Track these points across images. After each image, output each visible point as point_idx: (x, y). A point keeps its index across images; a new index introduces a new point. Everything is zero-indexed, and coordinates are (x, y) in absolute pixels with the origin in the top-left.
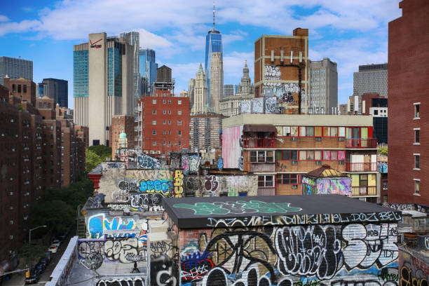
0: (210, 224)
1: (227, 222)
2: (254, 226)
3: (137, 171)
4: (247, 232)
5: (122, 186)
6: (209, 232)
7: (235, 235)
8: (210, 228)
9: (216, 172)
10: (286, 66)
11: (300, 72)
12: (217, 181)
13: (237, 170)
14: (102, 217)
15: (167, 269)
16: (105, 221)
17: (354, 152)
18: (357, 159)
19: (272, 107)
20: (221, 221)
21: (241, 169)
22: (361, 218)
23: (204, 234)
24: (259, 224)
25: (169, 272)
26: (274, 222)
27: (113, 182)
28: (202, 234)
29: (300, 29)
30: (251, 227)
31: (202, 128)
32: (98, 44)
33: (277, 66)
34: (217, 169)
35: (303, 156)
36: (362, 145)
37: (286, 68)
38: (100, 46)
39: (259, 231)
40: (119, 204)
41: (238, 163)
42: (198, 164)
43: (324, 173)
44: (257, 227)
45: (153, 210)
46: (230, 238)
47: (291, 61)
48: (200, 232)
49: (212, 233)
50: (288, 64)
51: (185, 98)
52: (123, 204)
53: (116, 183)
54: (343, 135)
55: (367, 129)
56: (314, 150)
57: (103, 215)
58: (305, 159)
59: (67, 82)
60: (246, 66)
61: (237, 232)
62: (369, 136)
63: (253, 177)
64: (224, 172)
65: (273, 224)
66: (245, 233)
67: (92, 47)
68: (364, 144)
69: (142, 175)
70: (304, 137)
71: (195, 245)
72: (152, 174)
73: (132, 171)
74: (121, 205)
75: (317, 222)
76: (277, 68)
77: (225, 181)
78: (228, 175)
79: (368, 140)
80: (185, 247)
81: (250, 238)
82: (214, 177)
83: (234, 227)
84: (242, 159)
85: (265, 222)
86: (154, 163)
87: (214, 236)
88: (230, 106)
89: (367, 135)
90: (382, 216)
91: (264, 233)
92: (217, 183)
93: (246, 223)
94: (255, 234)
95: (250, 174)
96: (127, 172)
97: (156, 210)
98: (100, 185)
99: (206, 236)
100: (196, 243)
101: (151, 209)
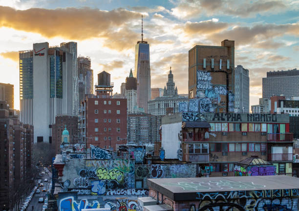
0: (198, 197)
1: (211, 195)
2: (232, 199)
3: (95, 161)
4: (226, 203)
5: (83, 174)
6: (197, 204)
7: (218, 206)
8: (199, 200)
9: (159, 162)
10: (216, 72)
11: (227, 77)
12: (161, 169)
13: (177, 160)
14: (71, 199)
16: (74, 203)
17: (274, 144)
18: (277, 151)
19: (205, 107)
20: (207, 195)
21: (180, 160)
23: (194, 205)
24: (236, 197)
26: (247, 196)
27: (75, 171)
28: (192, 205)
29: (227, 40)
30: (229, 199)
31: (133, 126)
32: (41, 52)
33: (208, 72)
34: (160, 160)
35: (232, 148)
36: (281, 139)
37: (216, 74)
38: (43, 54)
39: (236, 202)
40: (81, 189)
41: (177, 154)
42: (143, 155)
43: (253, 162)
44: (234, 200)
45: (110, 194)
46: (214, 208)
47: (221, 68)
48: (191, 203)
49: (199, 205)
50: (218, 70)
51: (122, 99)
52: (84, 189)
53: (77, 171)
54: (265, 131)
55: (284, 125)
56: (241, 143)
57: (72, 198)
58: (233, 150)
59: (13, 86)
60: (171, 72)
61: (219, 203)
62: (286, 130)
63: (192, 166)
64: (167, 162)
65: (246, 197)
66: (225, 204)
67: (36, 55)
68: (282, 138)
69: (99, 164)
70: (232, 132)
72: (108, 163)
73: (91, 161)
74: (82, 190)
75: (280, 196)
76: (209, 74)
77: (168, 169)
78: (171, 164)
79: (286, 135)
81: (229, 208)
82: (160, 166)
83: (217, 200)
84: (181, 151)
85: (240, 196)
86: (106, 154)
87: (201, 206)
88: (157, 107)
89: (284, 131)
91: (239, 204)
92: (161, 171)
93: (226, 197)
94: (232, 205)
95: (189, 163)
96: (87, 162)
97: (112, 194)
98: (64, 173)
99: (195, 207)
101: (108, 193)
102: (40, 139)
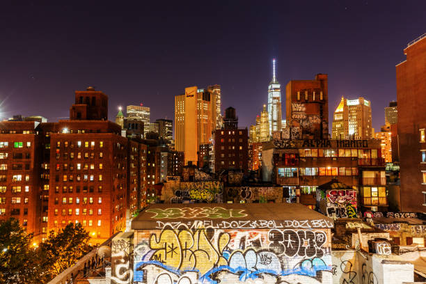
0: (158, 226)
1: (173, 225)
2: (196, 229)
3: (188, 183)
5: (178, 194)
6: (158, 233)
8: (159, 229)
10: (310, 103)
11: (321, 107)
15: (125, 263)
17: (365, 169)
20: (168, 224)
22: (294, 224)
23: (155, 235)
24: (200, 228)
25: (127, 266)
27: (171, 191)
28: (153, 234)
30: (194, 230)
32: (192, 94)
33: (302, 103)
37: (309, 105)
38: (192, 96)
39: (202, 233)
43: (332, 186)
44: (199, 230)
47: (314, 99)
48: (151, 232)
49: (161, 234)
50: (311, 101)
51: (243, 130)
53: (174, 191)
54: (356, 156)
55: (376, 151)
58: (324, 174)
65: (213, 227)
67: (187, 96)
68: (374, 163)
69: (192, 185)
70: (315, 157)
71: (147, 244)
72: (200, 185)
73: (185, 183)
76: (303, 105)
79: (377, 160)
80: (138, 245)
82: (248, 188)
83: (180, 230)
85: (206, 226)
89: (376, 156)
90: (314, 223)
92: (250, 192)
93: (190, 227)
96: (182, 183)
98: (162, 193)
99: (156, 237)
100: (148, 242)
102: (190, 163)
